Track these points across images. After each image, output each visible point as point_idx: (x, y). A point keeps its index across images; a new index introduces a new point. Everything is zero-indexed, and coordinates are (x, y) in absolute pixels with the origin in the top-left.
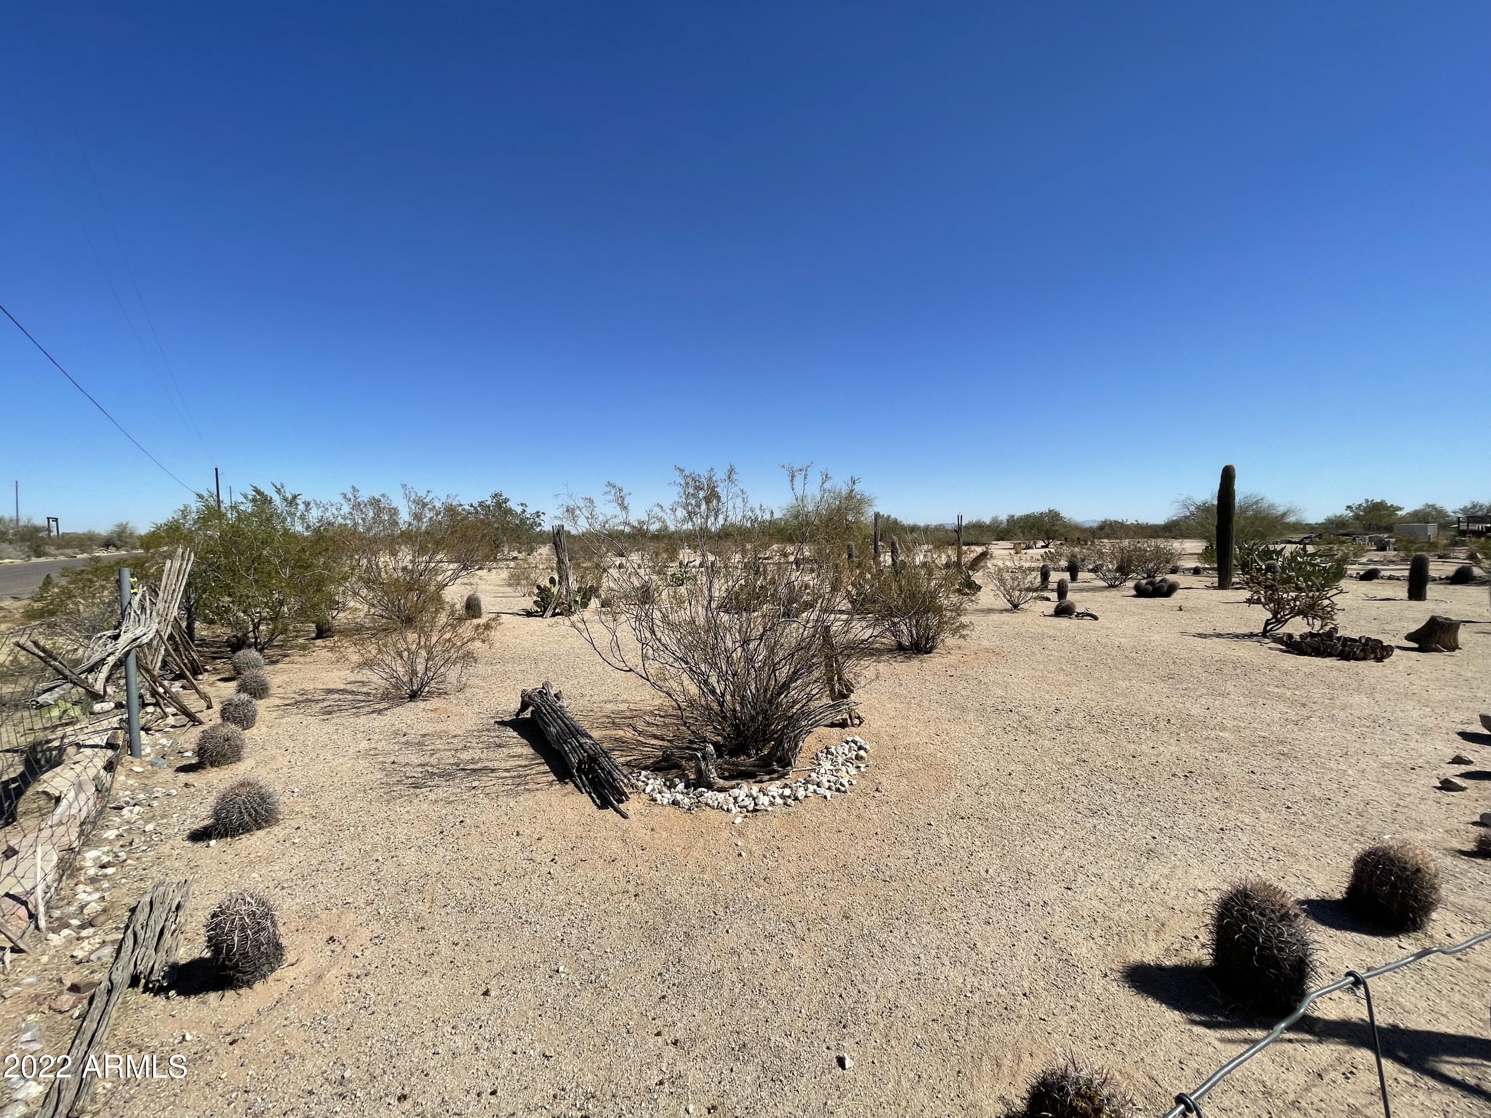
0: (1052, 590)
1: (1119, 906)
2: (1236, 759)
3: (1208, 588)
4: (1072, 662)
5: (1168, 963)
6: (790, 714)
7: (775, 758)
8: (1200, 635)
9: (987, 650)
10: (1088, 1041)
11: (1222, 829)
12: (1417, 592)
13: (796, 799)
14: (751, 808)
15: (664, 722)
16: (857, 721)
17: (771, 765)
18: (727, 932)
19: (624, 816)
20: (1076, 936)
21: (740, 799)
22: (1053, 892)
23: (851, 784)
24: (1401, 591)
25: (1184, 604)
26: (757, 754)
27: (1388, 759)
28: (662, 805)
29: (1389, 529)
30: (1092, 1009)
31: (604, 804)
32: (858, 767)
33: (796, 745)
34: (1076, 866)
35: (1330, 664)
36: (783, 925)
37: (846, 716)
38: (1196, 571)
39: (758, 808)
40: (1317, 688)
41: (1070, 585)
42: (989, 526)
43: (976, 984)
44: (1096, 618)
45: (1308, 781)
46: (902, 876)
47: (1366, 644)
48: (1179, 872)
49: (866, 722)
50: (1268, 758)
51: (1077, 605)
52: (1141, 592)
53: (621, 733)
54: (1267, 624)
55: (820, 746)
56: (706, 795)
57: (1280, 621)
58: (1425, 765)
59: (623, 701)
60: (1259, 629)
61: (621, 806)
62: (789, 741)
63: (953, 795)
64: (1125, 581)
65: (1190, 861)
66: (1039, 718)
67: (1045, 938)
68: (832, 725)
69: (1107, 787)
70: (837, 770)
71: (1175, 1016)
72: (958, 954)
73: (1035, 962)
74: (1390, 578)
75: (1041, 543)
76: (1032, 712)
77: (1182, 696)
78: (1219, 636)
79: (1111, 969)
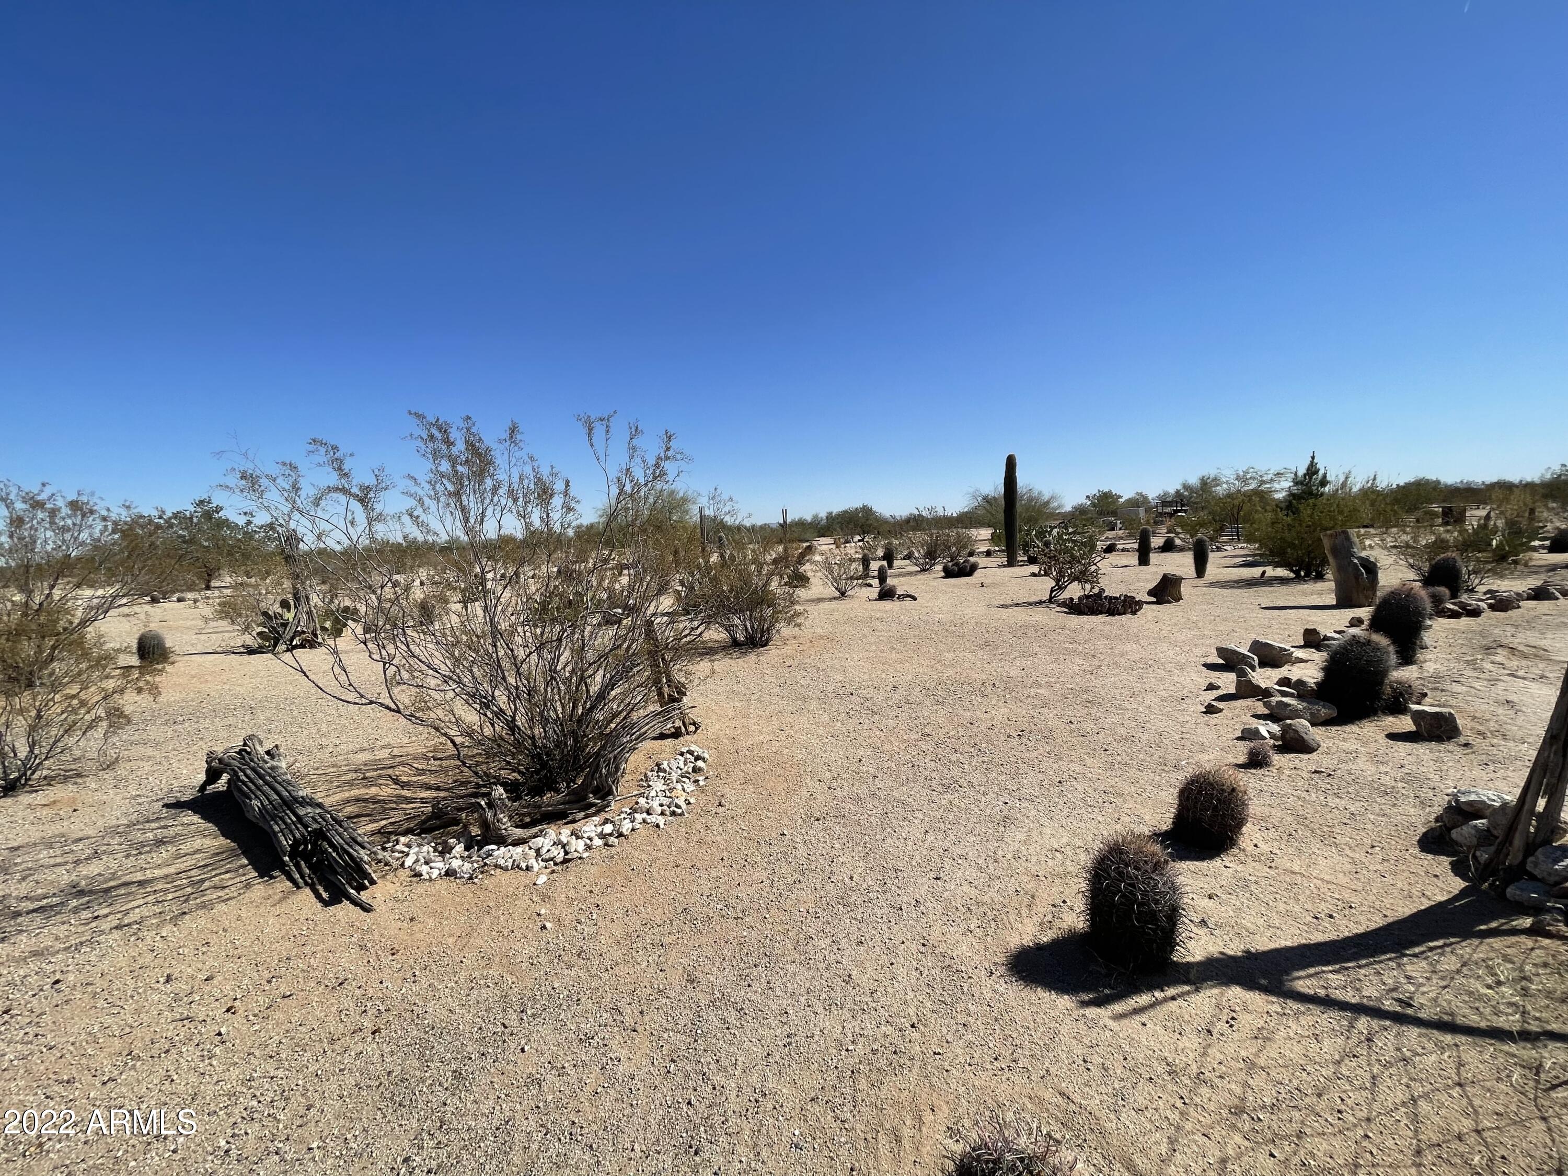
0: (874, 577)
1: (989, 886)
2: (1055, 712)
3: (999, 566)
4: (902, 639)
5: (1045, 939)
6: (608, 730)
7: (590, 789)
8: (1003, 606)
9: (821, 637)
10: (989, 1067)
11: (1060, 782)
12: (1144, 560)
13: (621, 835)
14: (560, 858)
15: (441, 766)
16: (692, 728)
17: (586, 798)
18: (523, 1050)
19: (367, 909)
20: (954, 933)
21: (544, 850)
22: (923, 887)
23: (689, 803)
24: (1134, 559)
25: (985, 581)
26: (568, 787)
27: (1163, 693)
28: (430, 880)
29: (1114, 513)
30: (985, 1020)
31: (336, 896)
32: (696, 781)
33: (617, 769)
34: (941, 851)
35: (1102, 620)
36: (605, 1015)
37: (678, 723)
38: (988, 554)
39: (569, 857)
40: (1099, 640)
41: (889, 572)
42: (810, 524)
43: (857, 1029)
44: (914, 599)
45: (1113, 723)
46: (757, 906)
47: (1125, 601)
48: (1034, 833)
49: (703, 727)
50: (1079, 707)
51: (898, 588)
52: (949, 573)
53: (374, 790)
54: (1052, 591)
55: (650, 764)
56: (496, 853)
57: (1061, 588)
58: (1190, 695)
59: (383, 747)
60: (1046, 597)
61: (364, 896)
62: (608, 765)
63: (804, 793)
64: (934, 564)
65: (1042, 820)
66: (879, 698)
67: (924, 945)
68: (662, 737)
69: (954, 758)
70: (671, 790)
71: (1065, 1002)
72: (833, 994)
73: (918, 979)
74: (1123, 550)
75: (857, 538)
76: (872, 693)
77: (1000, 660)
78: (1017, 605)
79: (995, 964)
